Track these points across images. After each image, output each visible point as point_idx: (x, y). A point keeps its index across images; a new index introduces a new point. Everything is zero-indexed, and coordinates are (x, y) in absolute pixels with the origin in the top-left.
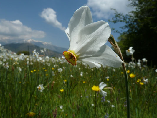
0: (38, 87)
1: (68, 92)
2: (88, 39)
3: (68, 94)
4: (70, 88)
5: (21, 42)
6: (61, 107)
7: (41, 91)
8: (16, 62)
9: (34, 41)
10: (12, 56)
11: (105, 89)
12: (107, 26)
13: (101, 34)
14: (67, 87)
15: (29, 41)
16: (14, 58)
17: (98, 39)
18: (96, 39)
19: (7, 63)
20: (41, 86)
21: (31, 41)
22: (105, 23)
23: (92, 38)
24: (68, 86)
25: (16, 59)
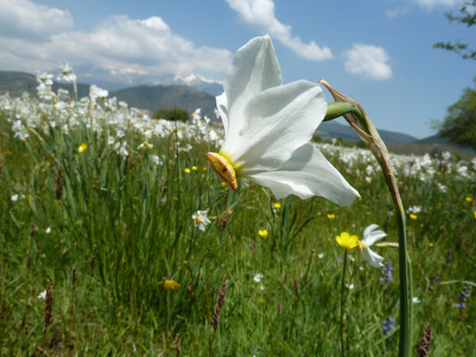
0: (194, 217)
1: (284, 238)
2: (265, 127)
3: (284, 244)
4: (291, 228)
5: (166, 83)
6: (257, 279)
7: (202, 228)
8: (146, 142)
9: (204, 79)
10: (138, 126)
11: (379, 245)
12: (319, 95)
13: (298, 117)
14: (283, 224)
15: (190, 79)
16: (142, 130)
17: (291, 128)
18: (285, 128)
19: (125, 143)
20: (203, 215)
21: (194, 81)
22: (312, 87)
23: (274, 126)
24: (285, 222)
25: (148, 133)
